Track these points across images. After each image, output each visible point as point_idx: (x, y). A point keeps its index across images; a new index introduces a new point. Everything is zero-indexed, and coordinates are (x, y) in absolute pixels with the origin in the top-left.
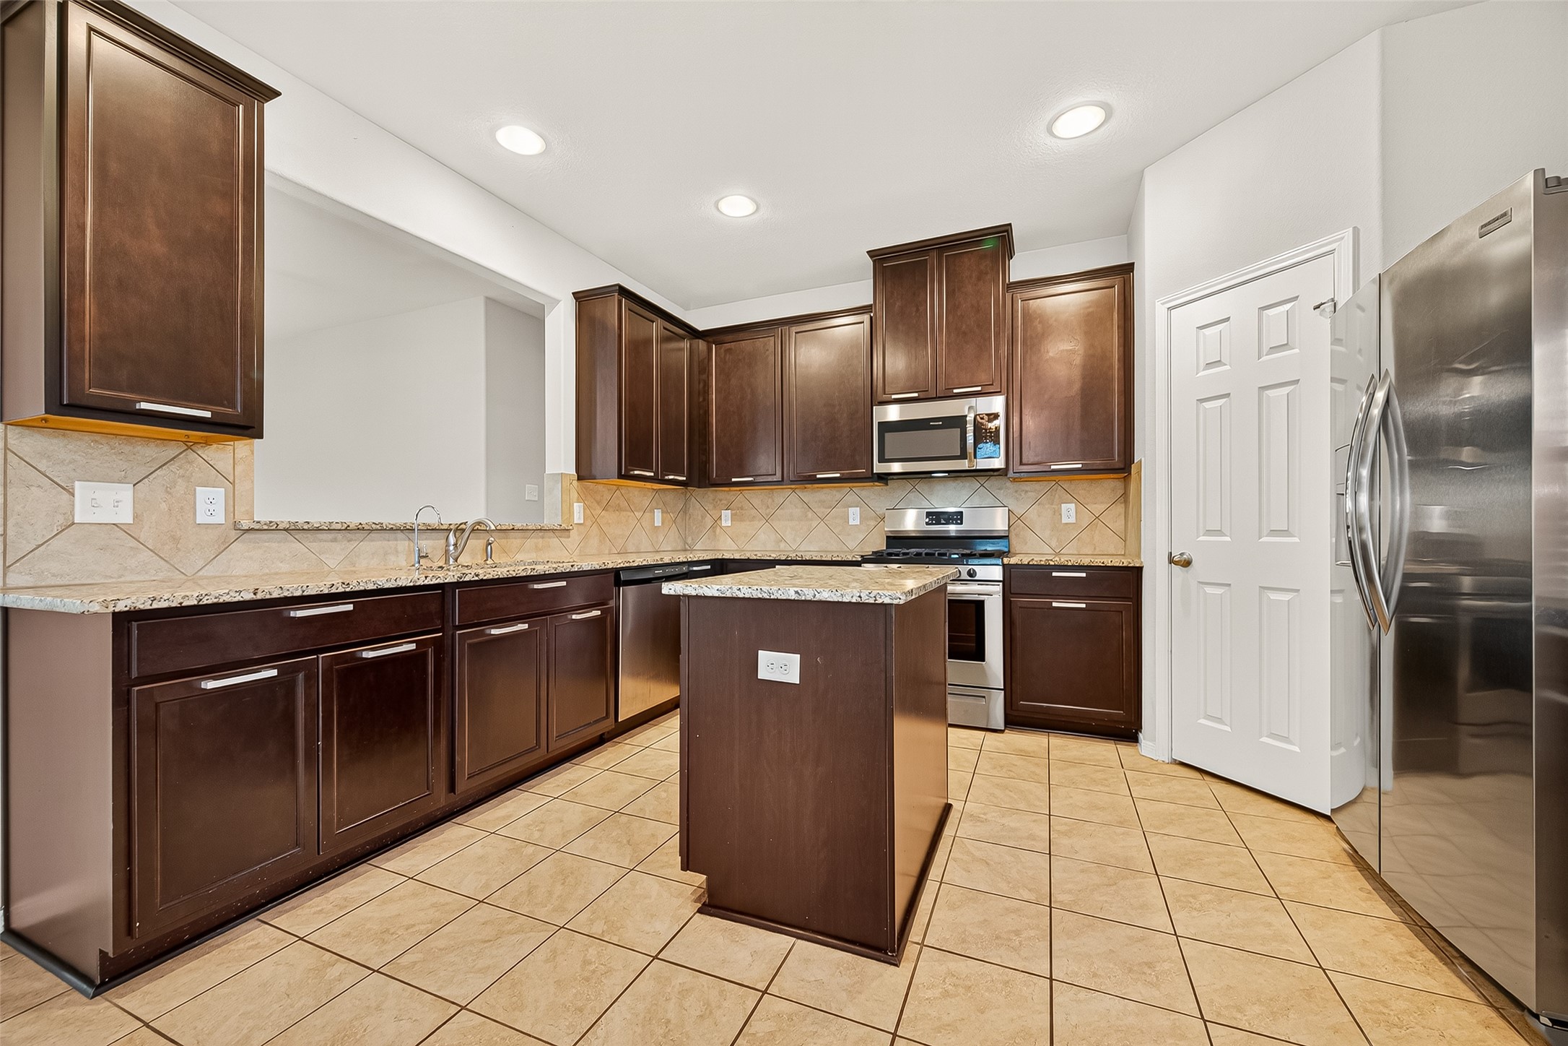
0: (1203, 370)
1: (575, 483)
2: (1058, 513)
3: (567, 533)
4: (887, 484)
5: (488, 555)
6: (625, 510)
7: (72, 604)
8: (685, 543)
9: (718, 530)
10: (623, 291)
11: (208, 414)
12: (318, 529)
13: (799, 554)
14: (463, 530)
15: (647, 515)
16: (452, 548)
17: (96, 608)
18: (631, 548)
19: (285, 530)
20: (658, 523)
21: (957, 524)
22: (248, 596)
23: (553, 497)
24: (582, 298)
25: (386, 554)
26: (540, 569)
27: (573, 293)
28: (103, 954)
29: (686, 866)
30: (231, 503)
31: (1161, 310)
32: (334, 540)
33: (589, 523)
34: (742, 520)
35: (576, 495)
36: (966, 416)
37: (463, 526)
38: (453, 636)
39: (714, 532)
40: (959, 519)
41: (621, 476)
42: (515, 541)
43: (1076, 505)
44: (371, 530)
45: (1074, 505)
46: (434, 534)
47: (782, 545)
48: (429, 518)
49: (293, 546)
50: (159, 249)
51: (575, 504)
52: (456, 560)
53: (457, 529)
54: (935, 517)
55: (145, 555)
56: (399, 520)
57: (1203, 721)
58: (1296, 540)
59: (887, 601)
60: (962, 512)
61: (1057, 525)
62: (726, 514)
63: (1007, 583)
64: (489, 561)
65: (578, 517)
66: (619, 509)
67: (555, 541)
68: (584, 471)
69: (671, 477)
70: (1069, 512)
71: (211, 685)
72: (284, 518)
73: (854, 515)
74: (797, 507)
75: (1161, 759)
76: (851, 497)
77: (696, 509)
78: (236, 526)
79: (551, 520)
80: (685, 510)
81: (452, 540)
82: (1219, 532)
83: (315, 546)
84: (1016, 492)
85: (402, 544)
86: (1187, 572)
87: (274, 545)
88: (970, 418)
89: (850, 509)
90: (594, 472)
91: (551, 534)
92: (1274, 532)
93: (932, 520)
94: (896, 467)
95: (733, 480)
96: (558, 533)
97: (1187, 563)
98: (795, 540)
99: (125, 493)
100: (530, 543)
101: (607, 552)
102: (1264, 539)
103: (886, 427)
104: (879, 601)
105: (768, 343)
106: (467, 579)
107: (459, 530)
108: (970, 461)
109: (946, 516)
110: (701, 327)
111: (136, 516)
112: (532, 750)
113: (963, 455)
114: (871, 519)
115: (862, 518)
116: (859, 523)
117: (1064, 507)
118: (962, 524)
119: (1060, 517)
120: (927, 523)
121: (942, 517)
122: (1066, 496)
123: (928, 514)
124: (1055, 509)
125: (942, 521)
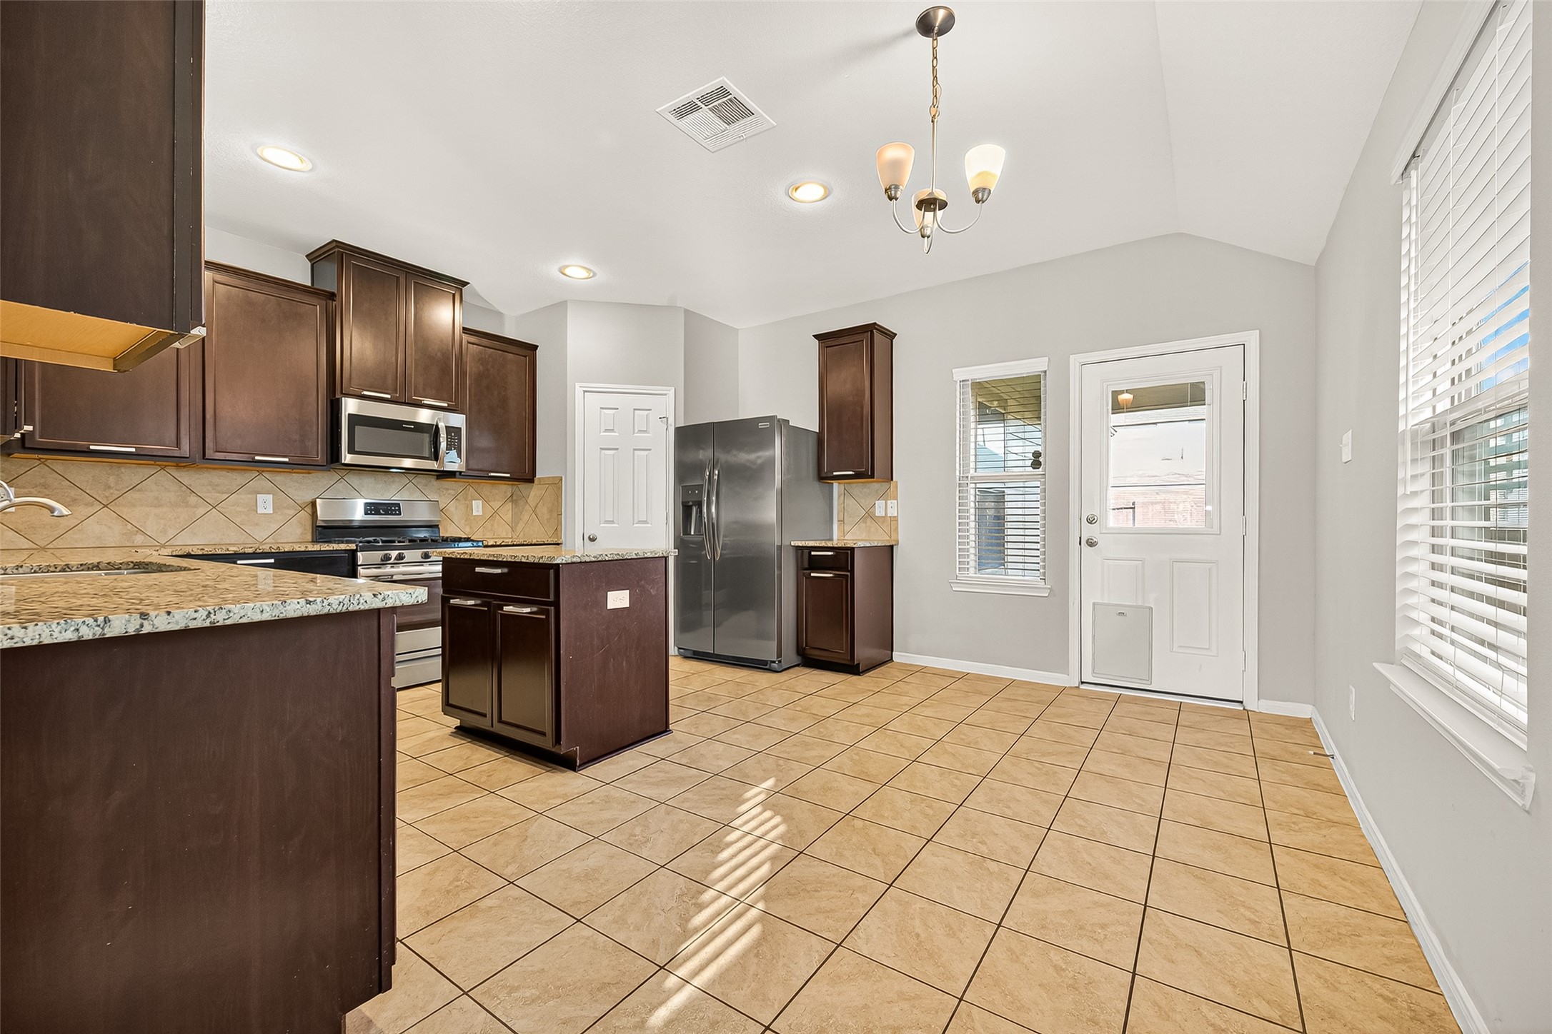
2: (470, 508)
4: (311, 473)
21: (396, 514)
31: (579, 392)
36: (436, 425)
40: (396, 510)
43: (485, 502)
54: (374, 508)
58: (649, 525)
60: (399, 504)
61: (470, 517)
70: (477, 507)
73: (265, 503)
74: (167, 490)
76: (260, 482)
82: (612, 522)
88: (441, 426)
89: (262, 496)
92: (640, 522)
93: (371, 510)
102: (635, 525)
103: (355, 420)
109: (383, 508)
113: (432, 457)
114: (288, 507)
115: (276, 508)
116: (272, 512)
117: (474, 503)
118: (400, 515)
119: (471, 510)
120: (366, 513)
121: (380, 507)
122: (476, 495)
123: (366, 504)
124: (468, 504)
125: (382, 512)
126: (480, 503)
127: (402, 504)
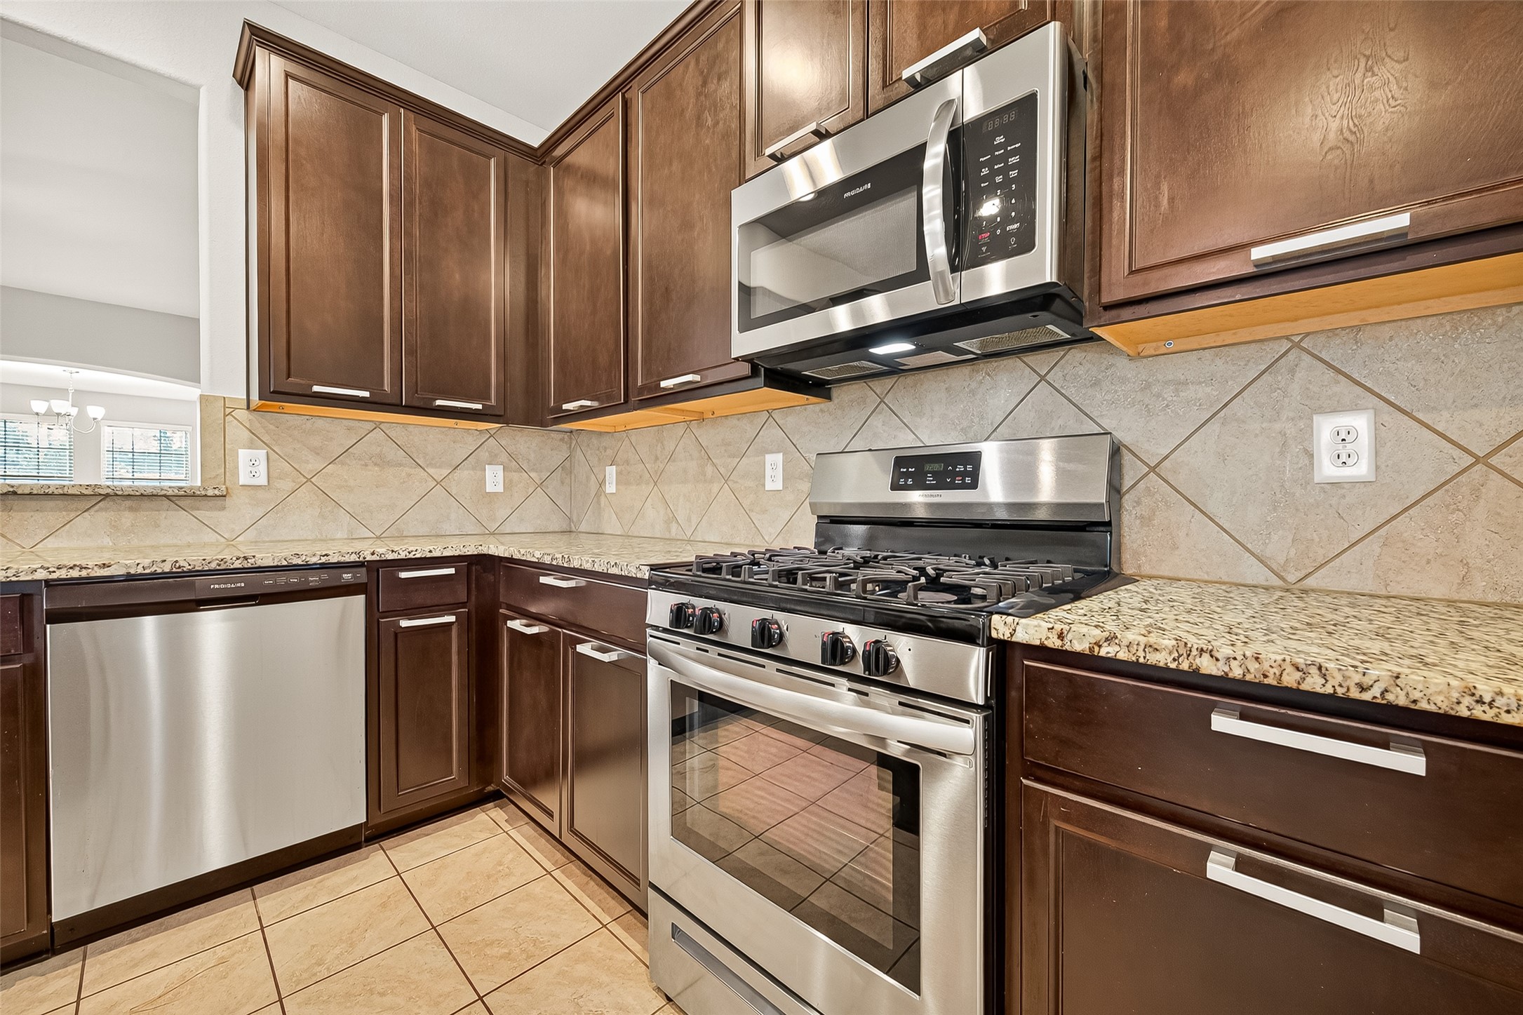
2: (1301, 449)
3: (219, 502)
4: (828, 397)
6: (394, 463)
8: (570, 520)
9: (603, 499)
15: (464, 474)
18: (416, 528)
20: (493, 485)
33: (285, 485)
34: (631, 482)
39: (599, 502)
40: (971, 473)
43: (1377, 412)
45: (1369, 415)
51: (241, 452)
54: (912, 468)
60: (979, 454)
61: (1292, 488)
62: (611, 471)
65: (250, 474)
66: (381, 461)
70: (1345, 443)
73: (775, 471)
74: (691, 457)
76: (768, 429)
77: (581, 464)
80: (567, 468)
89: (769, 455)
93: (906, 476)
95: (566, 406)
98: (689, 520)
109: (937, 467)
113: (921, 273)
114: (801, 478)
115: (787, 476)
116: (781, 486)
117: (1326, 428)
118: (974, 485)
119: (1304, 461)
120: (895, 487)
121: (928, 467)
122: (1336, 389)
123: (900, 462)
124: (1283, 434)
125: (930, 480)
126: (1360, 423)
127: (992, 456)
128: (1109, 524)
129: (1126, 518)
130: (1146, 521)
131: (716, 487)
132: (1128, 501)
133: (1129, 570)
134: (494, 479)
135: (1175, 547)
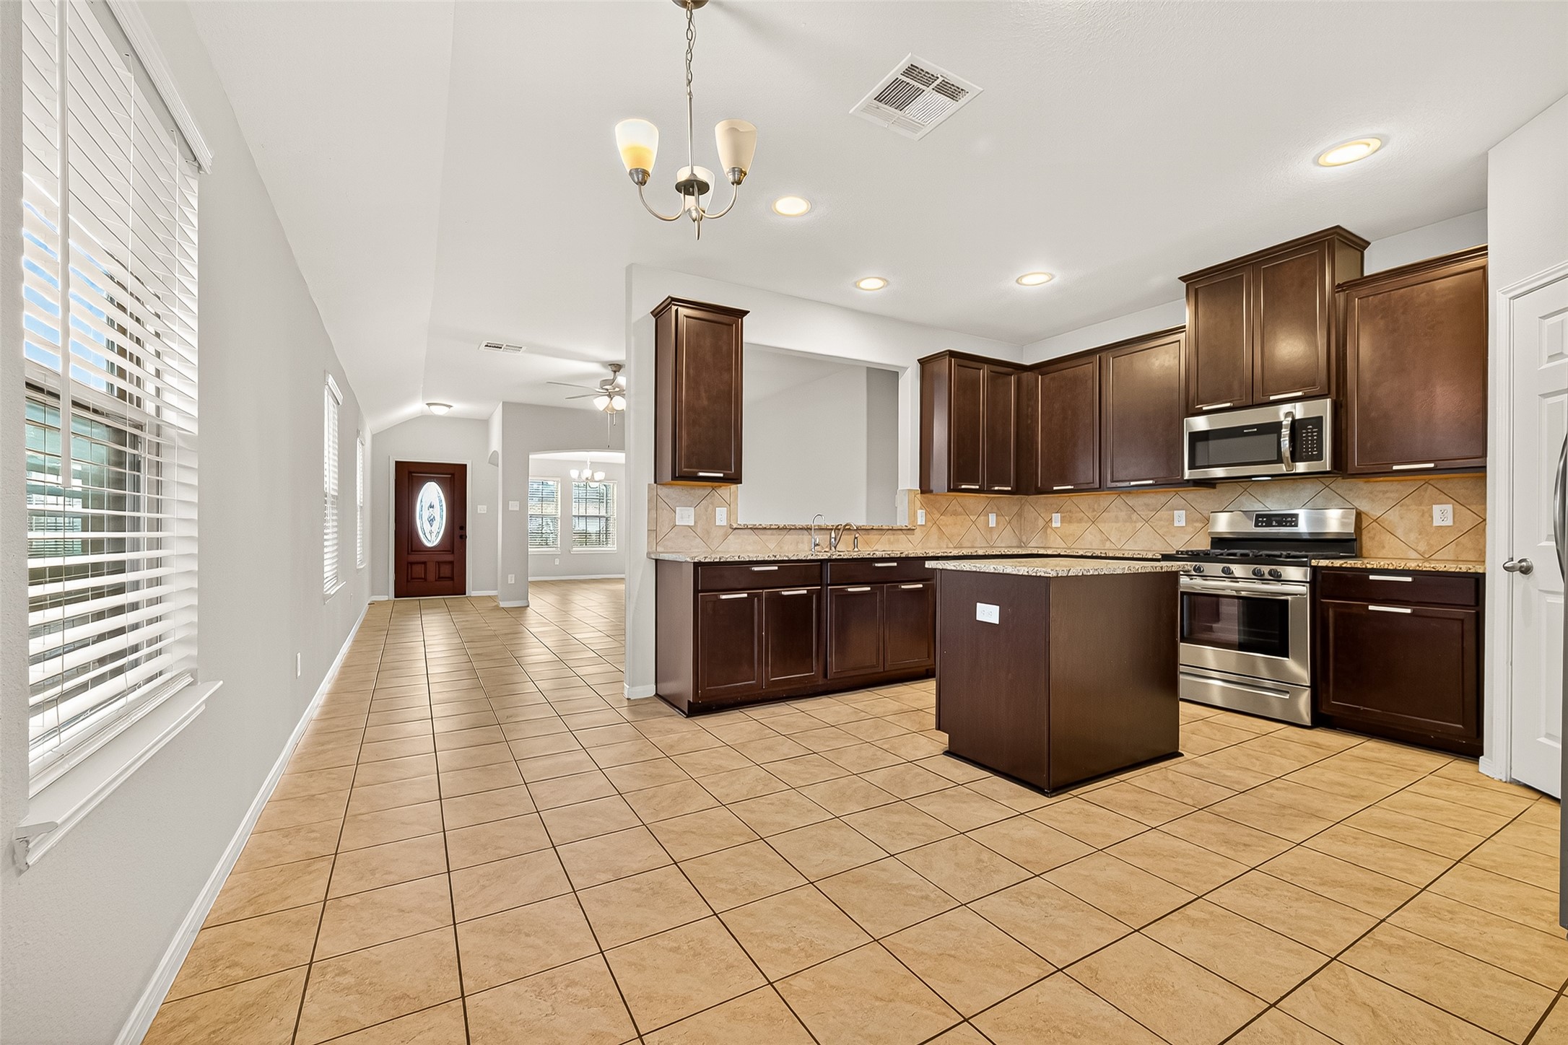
0: (1548, 362)
1: (919, 496)
2: (1428, 515)
3: (914, 531)
4: (1215, 488)
5: (855, 546)
6: (961, 514)
7: (680, 558)
8: (1021, 541)
9: (1049, 531)
10: (952, 354)
11: (721, 475)
12: (765, 528)
13: (1104, 552)
14: (839, 529)
15: (982, 518)
16: (833, 540)
17: (689, 560)
18: (967, 544)
19: (751, 528)
20: (992, 523)
21: (1291, 526)
22: (737, 559)
23: (902, 504)
24: (923, 362)
25: (798, 543)
26: (879, 554)
27: (918, 360)
28: (689, 701)
29: (939, 728)
30: (729, 514)
32: (772, 534)
33: (930, 524)
34: (1070, 522)
35: (920, 505)
36: (1282, 422)
37: (839, 527)
38: (827, 589)
39: (1046, 532)
40: (1294, 521)
41: (950, 491)
42: (874, 537)
43: (1454, 506)
44: (791, 529)
45: (1451, 506)
46: (823, 532)
47: (1108, 545)
48: (821, 522)
49: (753, 537)
50: (705, 403)
51: (918, 511)
52: (835, 548)
53: (836, 529)
54: (1265, 519)
55: (698, 540)
56: (804, 523)
57: (1543, 740)
59: (1043, 574)
60: (1296, 514)
61: (1425, 528)
62: (1056, 518)
63: (1313, 584)
64: (856, 549)
65: (921, 520)
66: (955, 513)
67: (902, 537)
68: (925, 488)
69: (996, 488)
70: (1443, 514)
71: (724, 597)
72: (750, 523)
73: (1180, 518)
74: (1121, 510)
75: (1497, 777)
76: (1177, 500)
77: (1030, 512)
78: (731, 527)
79: (902, 522)
80: (1020, 515)
81: (833, 535)
83: (763, 537)
84: (1371, 493)
85: (805, 537)
86: (1528, 579)
87: (746, 537)
88: (1287, 422)
89: (1175, 512)
90: (931, 488)
91: (900, 532)
93: (1261, 522)
94: (1219, 472)
95: (1055, 488)
96: (905, 532)
97: (1526, 571)
98: (1119, 540)
99: (691, 511)
100: (886, 537)
101: (945, 546)
103: (1197, 437)
104: (1038, 574)
105: (1090, 368)
106: (834, 557)
107: (837, 529)
108: (1288, 465)
109: (1277, 519)
110: (1028, 362)
111: (695, 522)
112: (873, 667)
113: (1279, 460)
114: (1197, 521)
115: (1189, 520)
116: (1184, 525)
117: (1437, 509)
118: (1297, 526)
119: (1430, 519)
120: (1256, 525)
121: (1273, 519)
122: (1440, 496)
123: (1258, 516)
124: (1423, 510)
125: (1274, 523)
126: (1449, 508)
127: (1303, 514)
128: (1355, 540)
129: (1364, 538)
130: (1372, 538)
131: (1139, 525)
132: (1364, 532)
133: (1365, 555)
134: (992, 519)
135: (1384, 547)
